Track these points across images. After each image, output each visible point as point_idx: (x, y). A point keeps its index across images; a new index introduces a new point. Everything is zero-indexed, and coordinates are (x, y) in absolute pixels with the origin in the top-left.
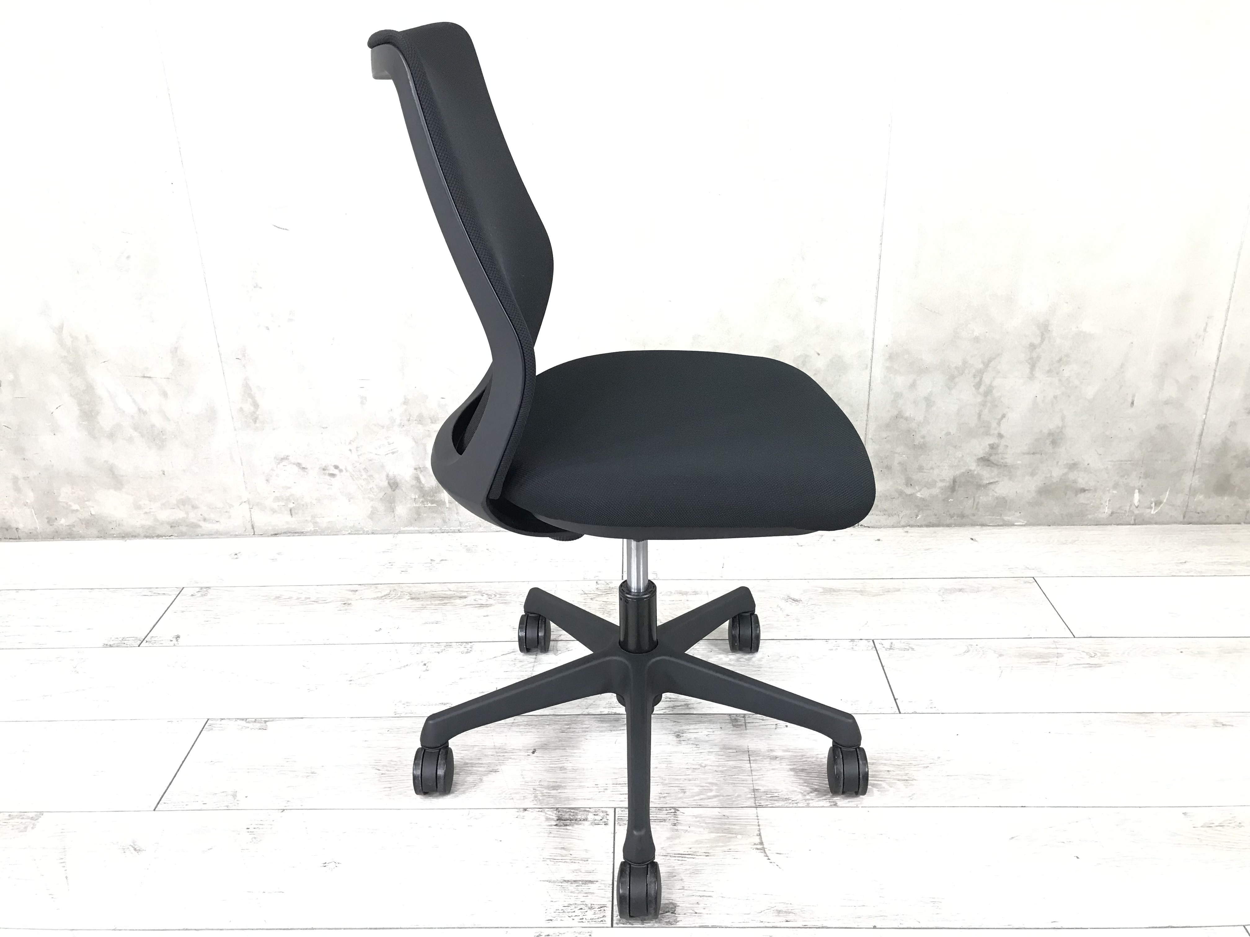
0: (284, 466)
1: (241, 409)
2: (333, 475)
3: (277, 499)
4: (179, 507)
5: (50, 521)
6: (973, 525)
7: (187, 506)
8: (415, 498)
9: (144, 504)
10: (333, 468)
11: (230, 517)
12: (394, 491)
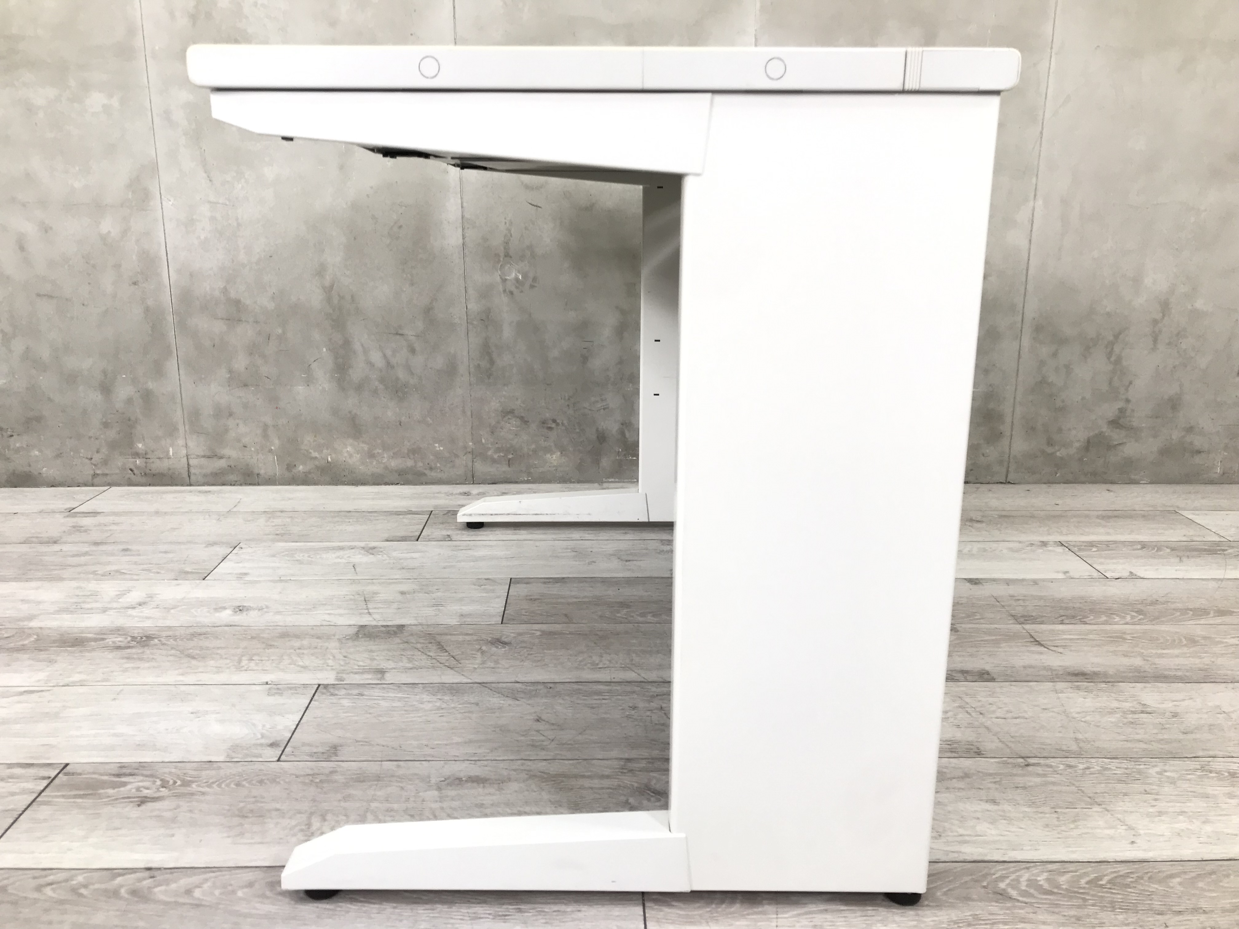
0: (509, 419)
1: (479, 365)
2: (550, 428)
3: (498, 450)
4: (409, 456)
5: (290, 467)
6: (1105, 482)
7: (416, 455)
8: (619, 452)
9: (378, 453)
10: (551, 422)
11: (453, 467)
12: (601, 444)
